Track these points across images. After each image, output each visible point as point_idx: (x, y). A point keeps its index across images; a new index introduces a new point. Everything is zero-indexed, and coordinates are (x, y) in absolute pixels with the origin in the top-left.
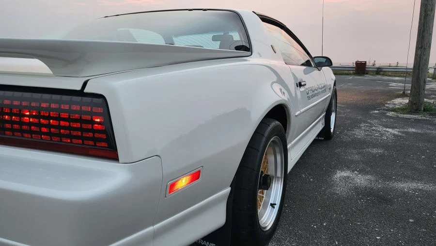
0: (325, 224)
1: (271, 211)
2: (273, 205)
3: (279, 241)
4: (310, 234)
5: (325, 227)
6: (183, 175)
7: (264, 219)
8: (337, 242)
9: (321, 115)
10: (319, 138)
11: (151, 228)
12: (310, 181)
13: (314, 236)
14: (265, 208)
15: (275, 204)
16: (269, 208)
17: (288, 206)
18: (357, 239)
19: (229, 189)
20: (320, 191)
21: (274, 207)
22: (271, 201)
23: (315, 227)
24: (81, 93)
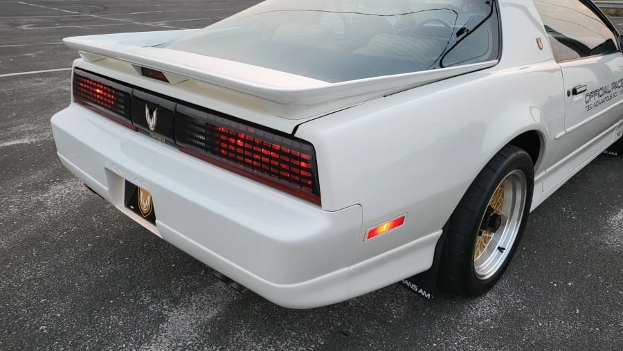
0: (570, 284)
1: (498, 257)
2: (501, 249)
3: (501, 293)
4: (544, 292)
5: (569, 288)
6: (384, 222)
7: (484, 266)
8: (578, 311)
9: (615, 123)
10: (610, 153)
11: (346, 269)
12: (571, 219)
13: (550, 297)
14: (490, 250)
15: (504, 249)
16: (496, 252)
17: (526, 250)
18: (609, 312)
19: (440, 232)
20: (580, 238)
21: (502, 252)
22: (500, 244)
23: (555, 285)
24: (291, 137)
